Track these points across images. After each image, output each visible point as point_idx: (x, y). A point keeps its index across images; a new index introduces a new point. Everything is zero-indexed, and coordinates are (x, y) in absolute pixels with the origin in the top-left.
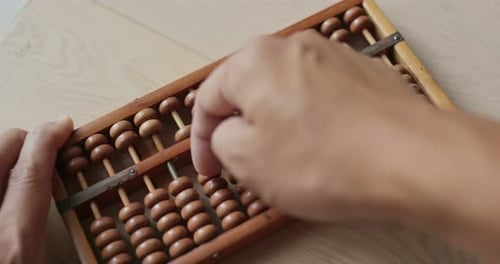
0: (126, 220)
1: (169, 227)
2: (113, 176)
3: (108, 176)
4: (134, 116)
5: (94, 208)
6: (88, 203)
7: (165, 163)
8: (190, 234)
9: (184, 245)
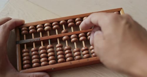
0: (32, 52)
1: (43, 57)
2: (33, 39)
3: (32, 38)
4: (44, 24)
5: (25, 45)
6: (24, 44)
7: (48, 39)
8: (48, 61)
9: (45, 63)
